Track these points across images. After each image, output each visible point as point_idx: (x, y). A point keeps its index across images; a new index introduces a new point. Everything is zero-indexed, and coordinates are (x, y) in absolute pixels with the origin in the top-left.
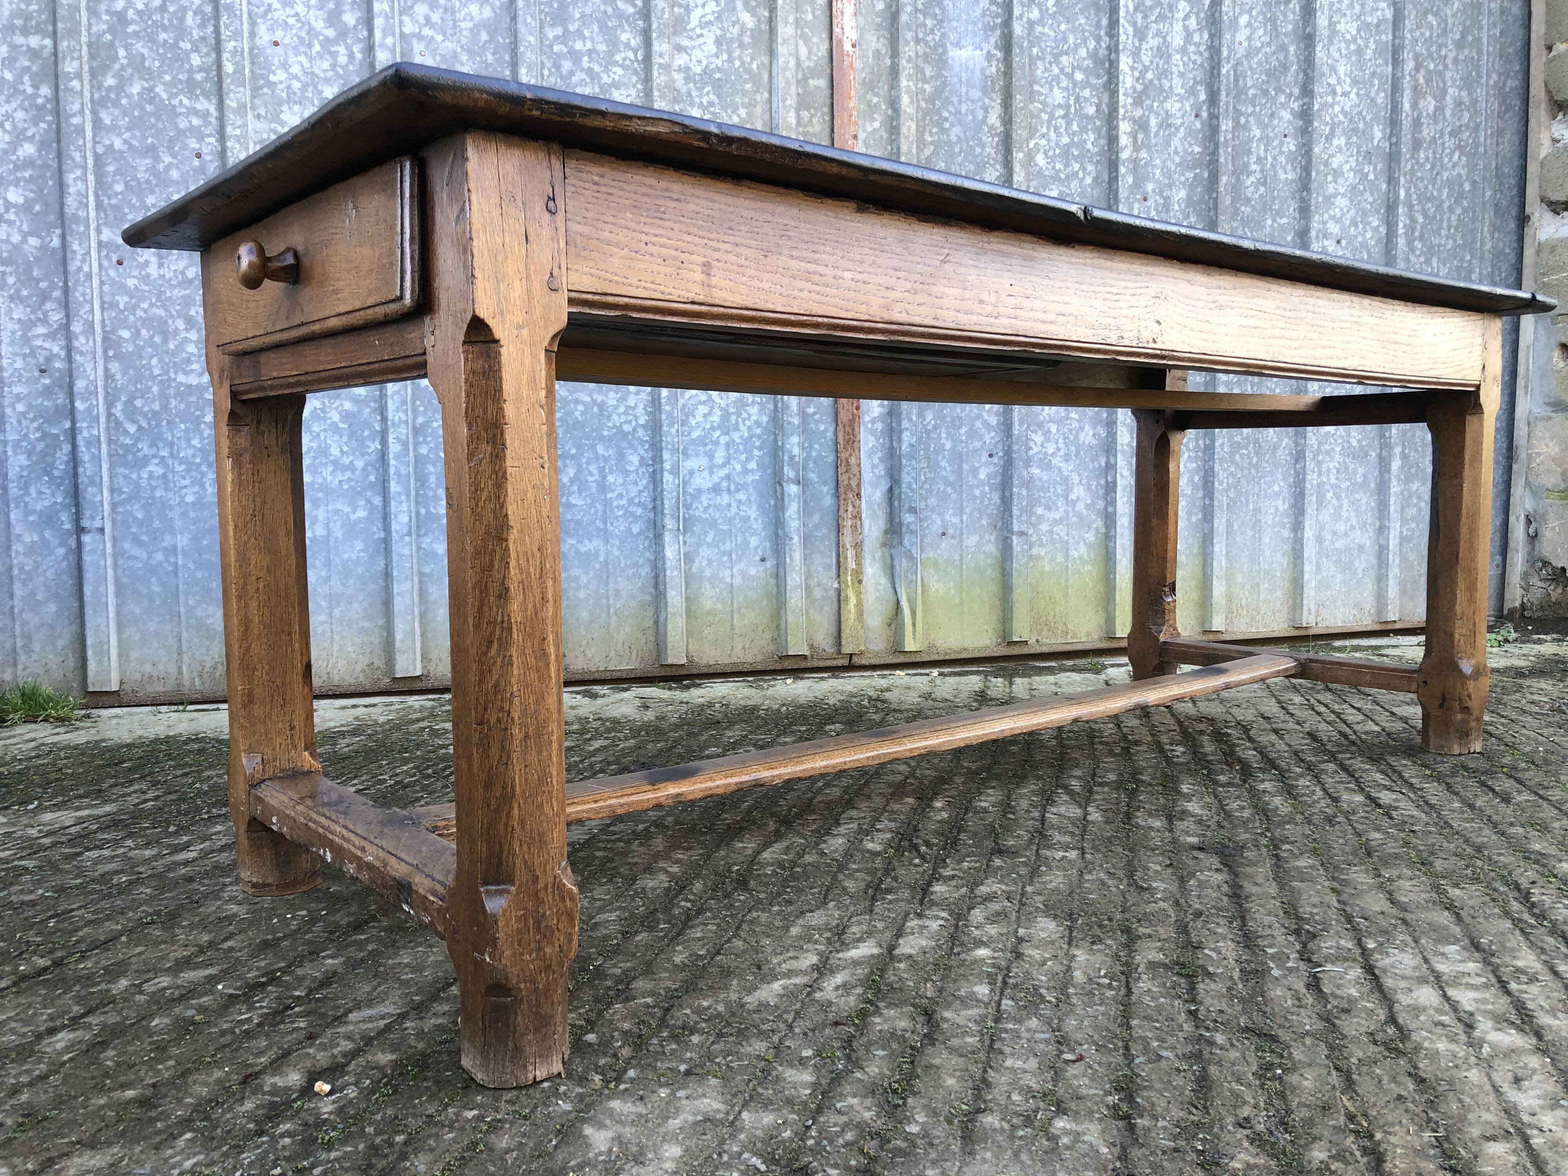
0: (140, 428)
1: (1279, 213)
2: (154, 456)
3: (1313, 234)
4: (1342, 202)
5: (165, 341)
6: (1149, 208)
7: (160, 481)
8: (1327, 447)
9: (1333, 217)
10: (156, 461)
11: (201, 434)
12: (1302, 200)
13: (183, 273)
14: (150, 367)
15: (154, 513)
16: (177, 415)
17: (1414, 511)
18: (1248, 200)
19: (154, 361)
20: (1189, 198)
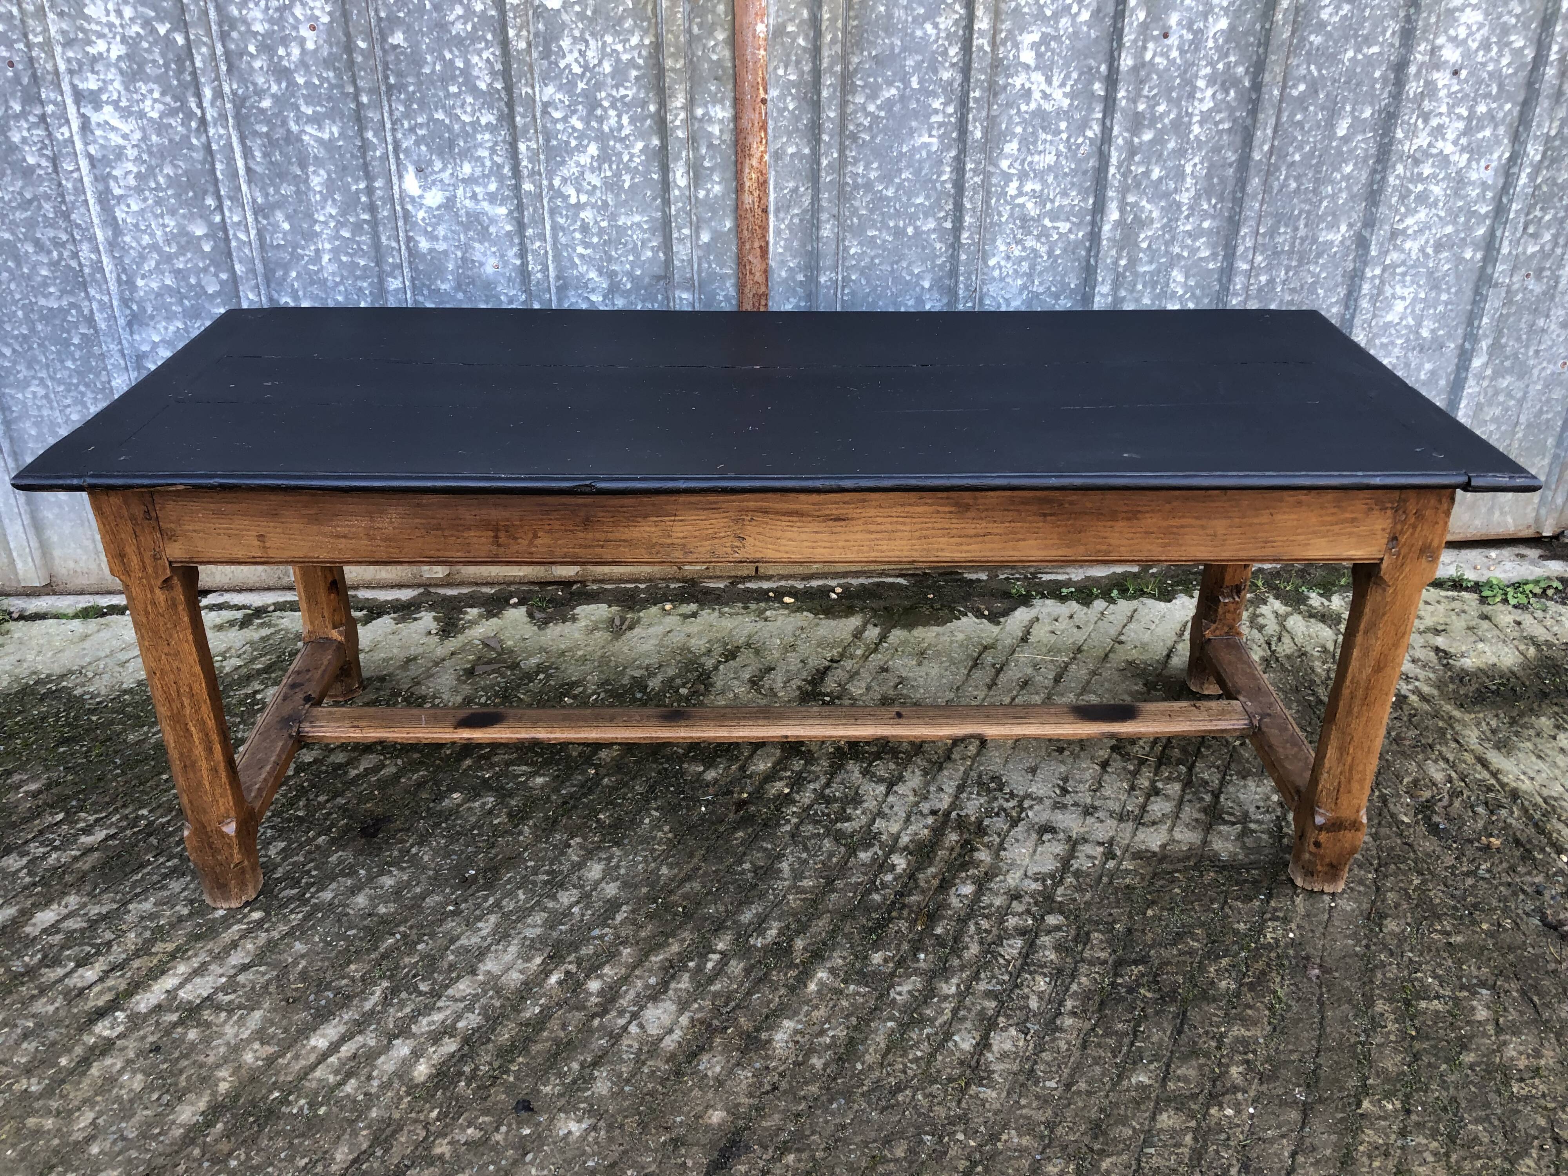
0: (14, 351)
1: (1368, 41)
2: (34, 377)
3: (1413, 69)
4: (1472, 17)
5: (19, 265)
6: (1170, 48)
7: (44, 402)
8: (1385, 340)
9: (1453, 40)
10: (37, 382)
11: (73, 356)
12: (1408, 19)
13: (21, 194)
14: (11, 292)
15: (45, 430)
16: (45, 338)
17: (1498, 411)
18: (1322, 25)
19: (13, 286)
20: (1232, 28)
